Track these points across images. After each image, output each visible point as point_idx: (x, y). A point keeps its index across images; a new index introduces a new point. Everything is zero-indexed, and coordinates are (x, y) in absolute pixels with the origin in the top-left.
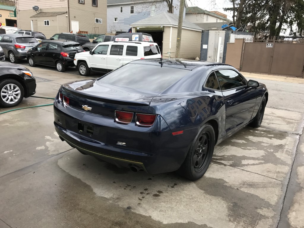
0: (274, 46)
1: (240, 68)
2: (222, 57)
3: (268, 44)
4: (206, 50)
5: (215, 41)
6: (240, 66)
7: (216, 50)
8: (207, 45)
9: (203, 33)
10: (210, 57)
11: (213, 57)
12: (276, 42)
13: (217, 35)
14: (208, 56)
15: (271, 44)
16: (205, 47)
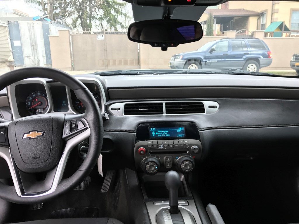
0: (106, 38)
1: (73, 66)
2: (45, 55)
3: (98, 36)
4: (21, 48)
5: (30, 36)
6: (72, 64)
7: (34, 46)
8: (20, 41)
9: (10, 25)
10: (27, 57)
11: (32, 55)
12: (106, 33)
13: (32, 27)
14: (25, 55)
15: (101, 36)
16: (17, 43)
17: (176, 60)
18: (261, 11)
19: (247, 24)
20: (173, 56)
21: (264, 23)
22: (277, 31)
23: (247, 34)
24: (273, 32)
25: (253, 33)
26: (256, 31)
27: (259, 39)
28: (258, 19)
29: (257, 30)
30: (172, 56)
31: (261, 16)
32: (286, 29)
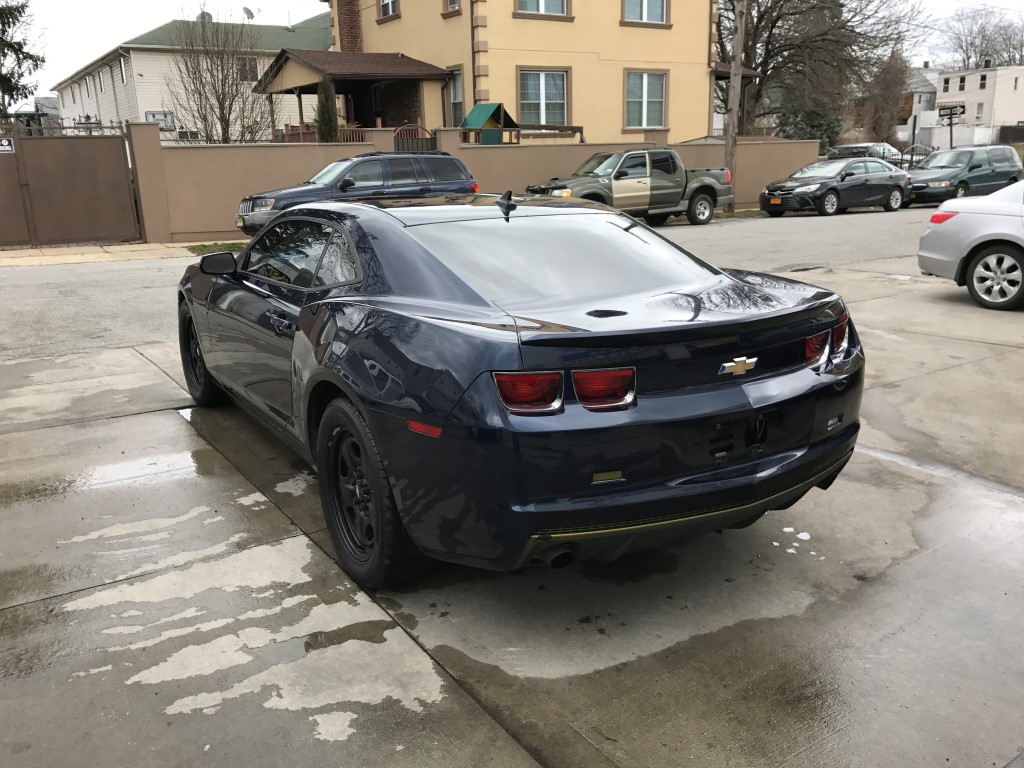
0: (22, 150)
15: (5, 142)
17: (257, 210)
18: (448, 67)
19: (417, 101)
20: (245, 200)
21: (459, 100)
22: (489, 127)
23: (420, 137)
24: (481, 130)
25: (435, 134)
26: (442, 128)
27: (448, 155)
28: (443, 89)
29: (445, 126)
30: (242, 198)
31: (449, 80)
32: (509, 124)
